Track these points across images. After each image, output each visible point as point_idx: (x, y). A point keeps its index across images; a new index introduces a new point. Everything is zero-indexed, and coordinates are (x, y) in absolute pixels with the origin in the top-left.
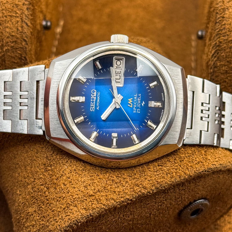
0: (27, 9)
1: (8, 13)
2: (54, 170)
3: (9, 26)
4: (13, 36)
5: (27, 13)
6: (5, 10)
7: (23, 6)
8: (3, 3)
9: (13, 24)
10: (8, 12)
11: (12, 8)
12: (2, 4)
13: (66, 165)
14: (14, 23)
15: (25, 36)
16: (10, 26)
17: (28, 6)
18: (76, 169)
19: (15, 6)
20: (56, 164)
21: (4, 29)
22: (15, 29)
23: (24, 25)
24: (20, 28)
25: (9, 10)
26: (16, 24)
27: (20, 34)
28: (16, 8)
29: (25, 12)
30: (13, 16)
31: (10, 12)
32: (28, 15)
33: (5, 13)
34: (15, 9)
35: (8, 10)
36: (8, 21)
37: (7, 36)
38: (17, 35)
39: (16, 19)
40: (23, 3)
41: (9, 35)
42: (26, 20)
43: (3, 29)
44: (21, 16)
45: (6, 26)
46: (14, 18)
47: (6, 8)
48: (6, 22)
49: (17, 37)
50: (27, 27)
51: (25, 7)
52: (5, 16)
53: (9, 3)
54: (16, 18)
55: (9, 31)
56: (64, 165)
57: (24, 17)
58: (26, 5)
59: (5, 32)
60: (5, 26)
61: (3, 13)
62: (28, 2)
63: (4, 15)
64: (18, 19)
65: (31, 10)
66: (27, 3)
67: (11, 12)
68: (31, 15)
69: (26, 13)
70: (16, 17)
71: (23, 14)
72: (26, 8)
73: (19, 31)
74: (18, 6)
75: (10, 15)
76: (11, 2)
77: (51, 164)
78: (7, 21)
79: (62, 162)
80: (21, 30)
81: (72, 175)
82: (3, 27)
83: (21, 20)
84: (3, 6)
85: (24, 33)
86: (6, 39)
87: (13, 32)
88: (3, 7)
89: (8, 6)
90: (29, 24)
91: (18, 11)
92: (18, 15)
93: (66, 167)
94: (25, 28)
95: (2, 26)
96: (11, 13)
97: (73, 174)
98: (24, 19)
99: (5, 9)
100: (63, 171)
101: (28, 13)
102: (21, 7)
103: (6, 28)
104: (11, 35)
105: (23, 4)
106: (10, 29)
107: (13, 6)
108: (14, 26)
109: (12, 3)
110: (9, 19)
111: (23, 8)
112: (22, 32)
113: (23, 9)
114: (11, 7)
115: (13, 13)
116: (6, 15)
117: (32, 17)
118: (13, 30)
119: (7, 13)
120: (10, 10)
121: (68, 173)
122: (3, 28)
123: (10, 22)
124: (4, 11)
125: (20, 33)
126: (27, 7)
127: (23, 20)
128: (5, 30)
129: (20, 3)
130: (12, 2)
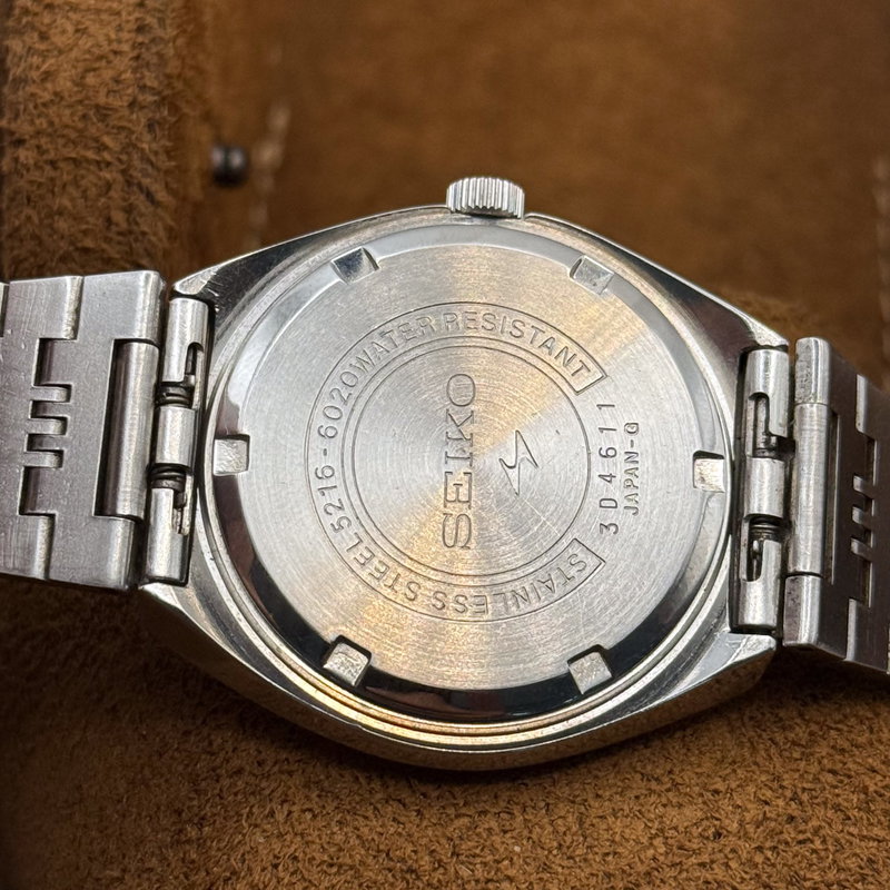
0: (150, 126)
1: (65, 146)
2: (209, 843)
3: (66, 208)
4: (86, 250)
5: (149, 143)
6: (49, 135)
7: (132, 113)
8: (39, 101)
9: (86, 199)
10: (61, 141)
11: (80, 125)
12: (36, 107)
13: (264, 831)
14: (93, 192)
15: (141, 251)
16: (74, 207)
17: (154, 112)
18: (301, 856)
19: (91, 113)
20: (225, 818)
21: (45, 221)
22: (97, 219)
23: (139, 200)
24: (118, 216)
25: (65, 132)
26: (100, 195)
27: (119, 243)
28: (99, 124)
29: (142, 142)
30: (88, 161)
31: (71, 145)
32: (156, 153)
33: (49, 146)
34: (93, 131)
35: (63, 136)
36: (64, 186)
37: (61, 252)
38: (105, 246)
39: (101, 174)
40: (131, 99)
41: (71, 248)
42: (147, 175)
43: (41, 220)
44: (124, 157)
45: (55, 208)
46: (92, 167)
47: (51, 123)
48: (53, 192)
49: (105, 256)
50: (151, 209)
51: (141, 118)
52: (46, 162)
53: (64, 103)
54: (101, 170)
55: (69, 228)
56: (256, 826)
57: (137, 162)
58: (142, 108)
59: (50, 236)
60: (50, 207)
61: (38, 147)
62: (154, 95)
63: (45, 157)
64: (107, 175)
65: (167, 126)
66: (150, 98)
67: (74, 142)
68: (168, 152)
69: (145, 146)
70: (98, 163)
71: (131, 149)
72: (143, 121)
73: (114, 228)
74: (106, 115)
75: (73, 155)
76: (74, 99)
77: (203, 813)
78: (58, 183)
79: (250, 813)
80: (124, 226)
81: (274, 880)
82: (39, 213)
83: (120, 178)
84: (39, 116)
85: (140, 238)
86: (54, 264)
87: (85, 232)
88: (37, 122)
89: (59, 116)
90: (162, 195)
91: (107, 140)
92: (107, 156)
93: (262, 840)
94: (142, 215)
95: (34, 207)
96: (76, 147)
97: (281, 875)
98: (135, 174)
99: (50, 130)
100: (243, 855)
101: (154, 146)
102: (120, 118)
103: (56, 218)
104: (77, 249)
105: (132, 105)
106: (75, 219)
107: (84, 117)
108: (89, 203)
109: (81, 102)
110: (68, 173)
111: (130, 121)
112: (131, 232)
113: (130, 125)
114: (76, 118)
115: (86, 147)
116: (52, 155)
117: (173, 163)
118: (87, 223)
119: (56, 149)
120: (73, 135)
121: (263, 869)
122: (43, 215)
123: (71, 189)
124: (43, 141)
125: (120, 238)
126: (150, 115)
127: (131, 176)
128: (51, 226)
129: (115, 102)
130: (79, 97)
